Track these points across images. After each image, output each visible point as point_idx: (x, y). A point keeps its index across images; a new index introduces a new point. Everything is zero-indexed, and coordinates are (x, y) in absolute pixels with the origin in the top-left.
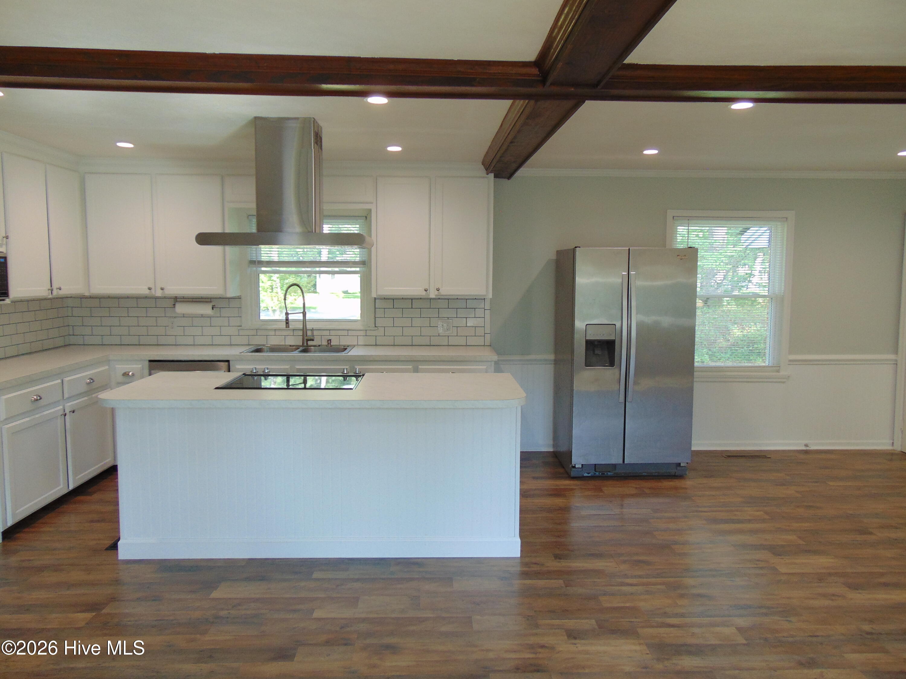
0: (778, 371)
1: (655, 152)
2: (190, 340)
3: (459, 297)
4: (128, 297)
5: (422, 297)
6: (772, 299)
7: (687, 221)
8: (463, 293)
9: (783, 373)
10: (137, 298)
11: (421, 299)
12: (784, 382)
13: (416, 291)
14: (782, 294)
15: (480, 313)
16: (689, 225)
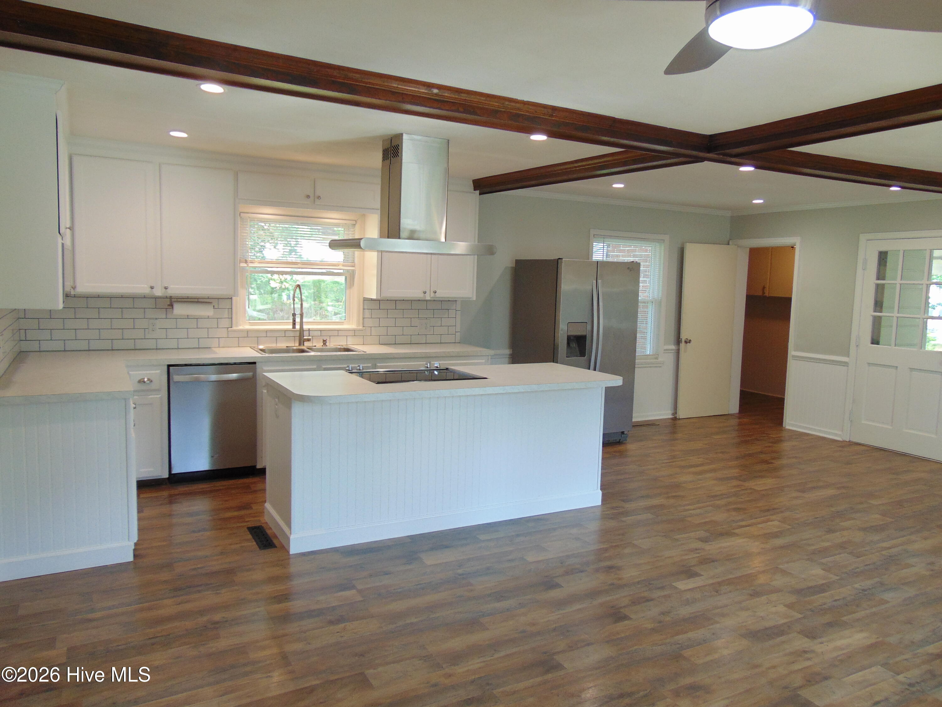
0: (657, 358)
1: (622, 186)
2: (173, 344)
3: (450, 299)
4: (122, 297)
5: (420, 299)
6: (652, 302)
7: (602, 239)
8: (448, 296)
9: (660, 359)
10: (134, 297)
11: (419, 300)
12: (660, 367)
13: (415, 293)
14: (660, 299)
15: (452, 313)
16: (604, 242)
